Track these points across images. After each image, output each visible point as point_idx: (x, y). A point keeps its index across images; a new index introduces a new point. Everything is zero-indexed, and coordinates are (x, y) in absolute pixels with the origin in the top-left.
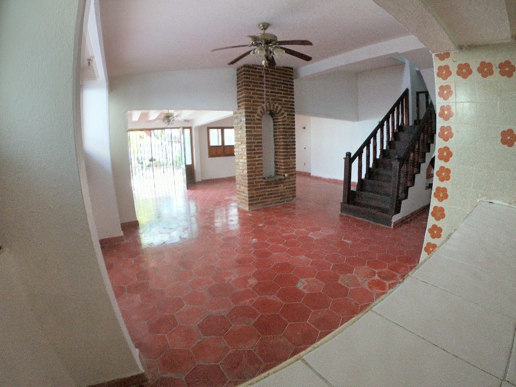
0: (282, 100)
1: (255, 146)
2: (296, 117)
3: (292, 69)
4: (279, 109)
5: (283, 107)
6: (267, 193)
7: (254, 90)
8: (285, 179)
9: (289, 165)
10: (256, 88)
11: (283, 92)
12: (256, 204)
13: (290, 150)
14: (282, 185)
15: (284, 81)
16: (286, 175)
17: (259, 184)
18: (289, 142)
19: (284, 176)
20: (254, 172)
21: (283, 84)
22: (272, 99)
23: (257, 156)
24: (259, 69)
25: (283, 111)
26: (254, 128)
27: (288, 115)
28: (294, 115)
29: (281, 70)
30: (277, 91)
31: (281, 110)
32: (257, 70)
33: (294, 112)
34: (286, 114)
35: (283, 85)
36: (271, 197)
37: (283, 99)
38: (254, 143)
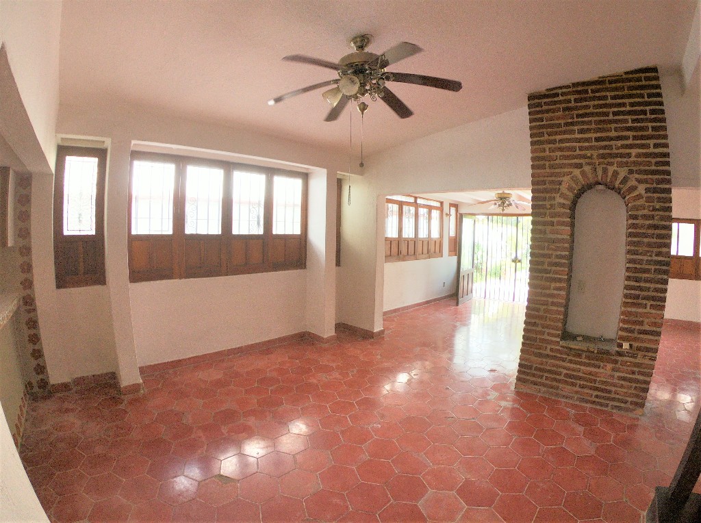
0: (629, 155)
1: (550, 264)
2: (676, 194)
3: (655, 70)
4: (620, 177)
5: (631, 172)
6: (565, 371)
7: (554, 142)
8: (620, 354)
9: (641, 323)
10: (558, 137)
11: (630, 134)
12: (535, 384)
13: (648, 285)
14: (609, 366)
15: (632, 105)
16: (626, 346)
17: (549, 347)
18: (649, 262)
19: (620, 346)
20: (541, 318)
21: (629, 113)
22: (603, 156)
23: (553, 285)
24: (563, 94)
25: (632, 183)
26: (552, 224)
27: (647, 190)
28: (669, 191)
29: (623, 81)
30: (613, 134)
31: (625, 180)
32: (561, 98)
33: (669, 182)
34: (641, 189)
35: (629, 117)
36: (573, 384)
37: (634, 152)
38: (549, 256)
